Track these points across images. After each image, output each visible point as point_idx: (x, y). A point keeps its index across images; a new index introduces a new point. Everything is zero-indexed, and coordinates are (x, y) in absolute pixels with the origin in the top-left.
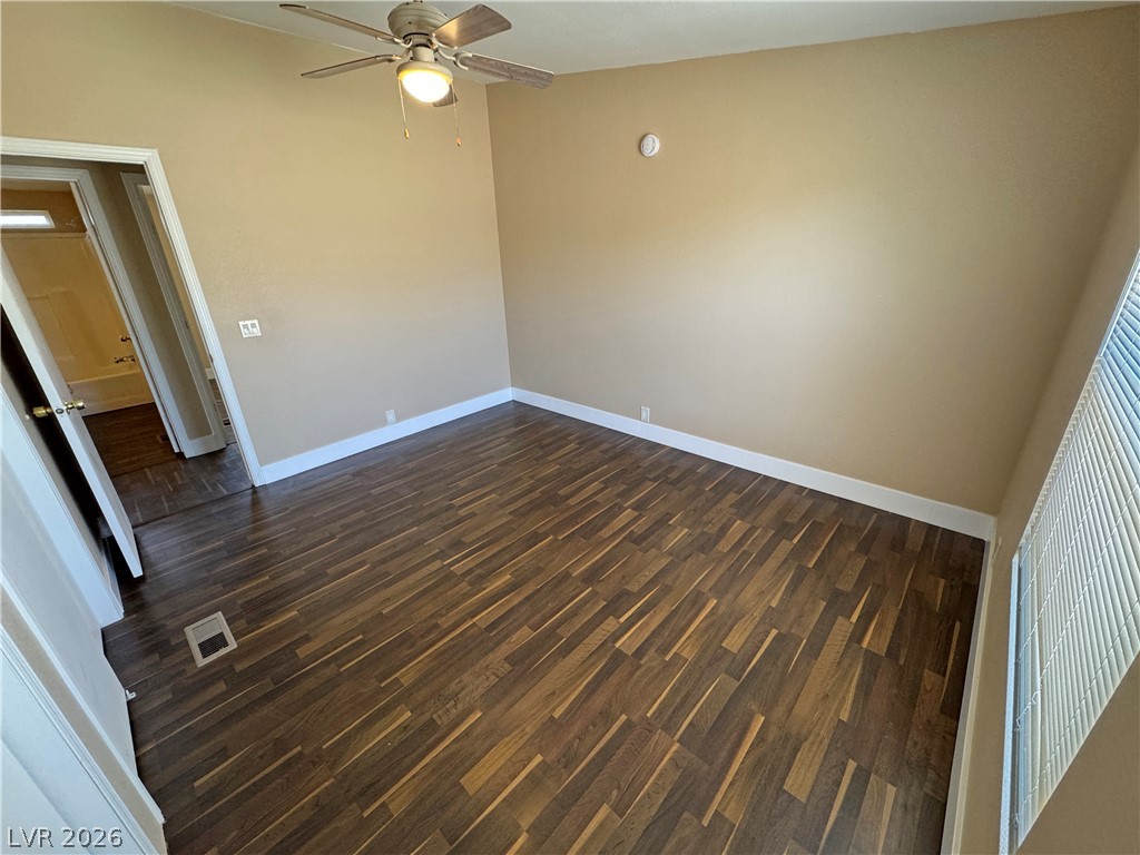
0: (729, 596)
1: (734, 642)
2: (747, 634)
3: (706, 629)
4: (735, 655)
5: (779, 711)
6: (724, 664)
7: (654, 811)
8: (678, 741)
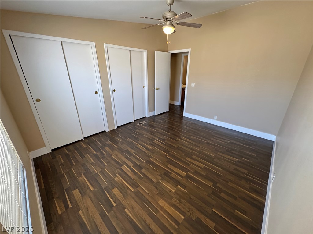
0: (134, 196)
1: (116, 191)
2: (117, 196)
3: (123, 185)
4: (111, 190)
5: (91, 195)
6: (110, 187)
7: (89, 167)
8: (97, 173)
